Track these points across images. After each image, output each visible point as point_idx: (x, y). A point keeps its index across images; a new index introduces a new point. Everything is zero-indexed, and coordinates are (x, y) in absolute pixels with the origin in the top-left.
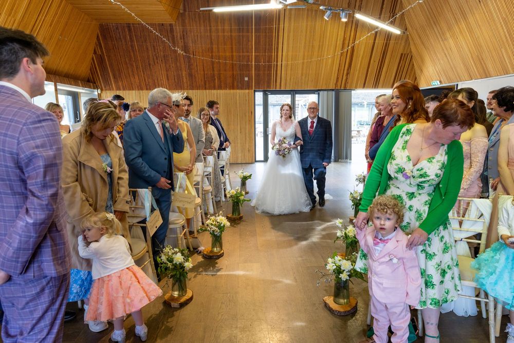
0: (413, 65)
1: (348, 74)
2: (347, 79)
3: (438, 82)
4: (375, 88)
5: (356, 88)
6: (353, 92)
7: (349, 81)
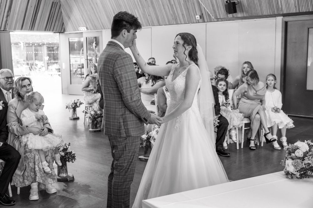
0: (61, 12)
1: (8, 16)
2: (7, 20)
3: (85, 28)
4: (31, 30)
5: (15, 29)
6: (11, 33)
7: (9, 22)
